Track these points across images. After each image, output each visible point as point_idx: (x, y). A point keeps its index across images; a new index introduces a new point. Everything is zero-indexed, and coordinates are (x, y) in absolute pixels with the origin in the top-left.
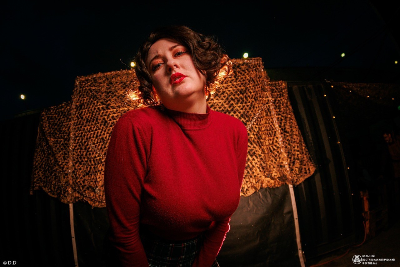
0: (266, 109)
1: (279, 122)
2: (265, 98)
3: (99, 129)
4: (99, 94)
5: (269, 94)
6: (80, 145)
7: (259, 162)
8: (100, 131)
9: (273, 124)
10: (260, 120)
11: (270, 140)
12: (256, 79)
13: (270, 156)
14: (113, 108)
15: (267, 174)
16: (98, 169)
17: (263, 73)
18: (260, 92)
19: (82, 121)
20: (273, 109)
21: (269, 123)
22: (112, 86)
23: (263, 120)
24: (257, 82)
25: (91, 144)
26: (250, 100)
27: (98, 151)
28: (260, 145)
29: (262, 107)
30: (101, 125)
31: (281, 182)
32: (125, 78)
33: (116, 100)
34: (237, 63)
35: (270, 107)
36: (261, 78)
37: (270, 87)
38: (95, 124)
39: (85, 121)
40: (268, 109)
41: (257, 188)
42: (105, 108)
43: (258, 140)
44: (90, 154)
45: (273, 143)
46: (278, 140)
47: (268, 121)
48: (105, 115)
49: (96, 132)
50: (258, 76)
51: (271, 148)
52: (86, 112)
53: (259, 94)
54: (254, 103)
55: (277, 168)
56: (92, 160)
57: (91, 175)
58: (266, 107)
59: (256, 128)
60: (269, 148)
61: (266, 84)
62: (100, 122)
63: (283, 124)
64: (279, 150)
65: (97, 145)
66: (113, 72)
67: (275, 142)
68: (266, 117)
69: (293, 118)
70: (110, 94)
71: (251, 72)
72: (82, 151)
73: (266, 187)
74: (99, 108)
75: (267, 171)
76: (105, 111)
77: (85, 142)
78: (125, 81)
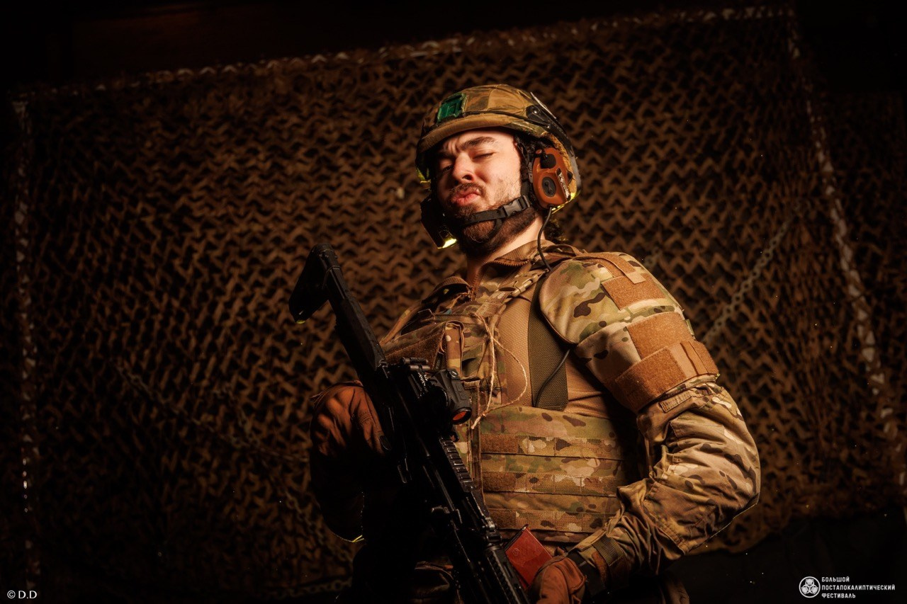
1: (864, 268)
3: (155, 311)
4: (137, 164)
6: (72, 378)
9: (839, 275)
12: (770, 91)
16: (162, 470)
18: (786, 148)
19: (74, 280)
25: (125, 372)
26: (744, 179)
27: (160, 396)
29: (797, 209)
32: (240, 98)
33: (211, 192)
34: (692, 23)
35: (826, 208)
39: (89, 280)
40: (822, 217)
44: (123, 411)
47: (822, 263)
49: (143, 322)
56: (134, 434)
57: (134, 492)
63: (880, 276)
64: (864, 376)
65: (153, 373)
68: (810, 249)
71: (751, 62)
72: (85, 399)
73: (815, 514)
75: (817, 458)
77: (97, 364)
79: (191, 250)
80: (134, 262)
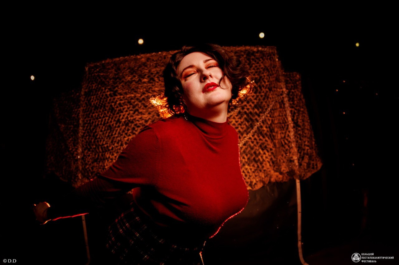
0: (280, 101)
1: (292, 115)
2: (280, 89)
3: (107, 116)
4: (107, 80)
5: (284, 85)
6: (88, 132)
7: (270, 156)
8: (107, 118)
9: (286, 117)
10: (274, 112)
11: (283, 133)
12: (270, 68)
13: (281, 150)
14: (121, 94)
15: (276, 169)
16: (106, 157)
17: (277, 63)
18: (274, 82)
19: (90, 108)
20: (286, 101)
21: (282, 116)
22: (120, 72)
23: (276, 112)
24: (272, 71)
25: (99, 132)
26: (264, 89)
27: (105, 138)
28: (272, 138)
29: (277, 98)
30: (108, 113)
31: (289, 177)
32: (133, 63)
33: (123, 86)
34: (251, 50)
35: (283, 99)
36: (275, 67)
37: (285, 78)
38: (103, 111)
39: (93, 108)
40: (283, 101)
41: (266, 182)
42: (113, 95)
43: (271, 133)
44: (98, 141)
45: (285, 137)
46: (290, 134)
47: (282, 114)
48: (113, 102)
49: (104, 119)
50: (273, 66)
51: (283, 142)
52: (95, 98)
53: (273, 84)
54: (268, 94)
55: (287, 162)
56: (100, 147)
57: (99, 162)
58: (281, 98)
59: (269, 120)
60: (280, 142)
61: (280, 74)
62: (107, 108)
63: (295, 118)
64: (290, 144)
65: (105, 132)
66: (121, 58)
67: (287, 135)
68: (279, 109)
69: (305, 112)
70: (118, 80)
71: (266, 60)
72: (90, 138)
73: (274, 181)
74: (106, 95)
75: (277, 166)
76: (112, 98)
77: (93, 129)
78: (133, 66)
79: (117, 101)
80: (104, 104)
